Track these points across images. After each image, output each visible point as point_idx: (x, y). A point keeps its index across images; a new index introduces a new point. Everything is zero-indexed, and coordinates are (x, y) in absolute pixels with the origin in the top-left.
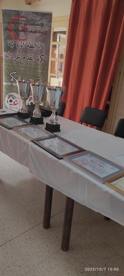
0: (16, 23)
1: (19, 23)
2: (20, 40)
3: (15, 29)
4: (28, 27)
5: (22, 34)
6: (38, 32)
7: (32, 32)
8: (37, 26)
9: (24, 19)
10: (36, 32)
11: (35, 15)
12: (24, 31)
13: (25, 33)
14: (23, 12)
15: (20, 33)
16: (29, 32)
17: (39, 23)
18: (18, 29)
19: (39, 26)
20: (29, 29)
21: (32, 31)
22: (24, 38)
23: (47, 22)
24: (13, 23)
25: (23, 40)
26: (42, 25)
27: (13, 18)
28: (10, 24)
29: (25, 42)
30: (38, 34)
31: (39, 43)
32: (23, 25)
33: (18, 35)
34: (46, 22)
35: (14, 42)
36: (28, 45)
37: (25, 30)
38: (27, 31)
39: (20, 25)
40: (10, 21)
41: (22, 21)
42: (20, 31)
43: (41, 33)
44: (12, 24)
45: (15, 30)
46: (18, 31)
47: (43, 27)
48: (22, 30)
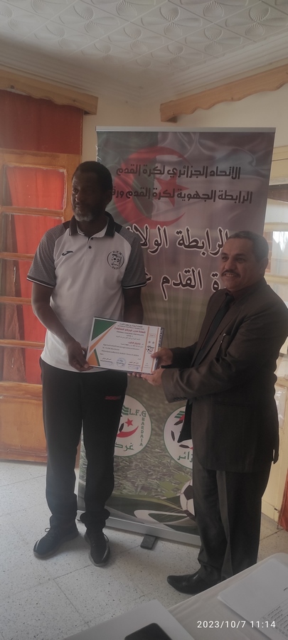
0: (145, 172)
1: (155, 169)
2: (154, 224)
3: (140, 191)
4: (183, 180)
5: (161, 205)
6: (221, 197)
7: (197, 196)
8: (216, 178)
9: (174, 158)
10: (210, 196)
11: (210, 143)
12: (171, 196)
13: (173, 203)
14: (170, 137)
15: (155, 201)
16: (186, 199)
17: (223, 166)
18: (148, 190)
19: (226, 175)
20: (186, 189)
21: (197, 194)
22: (170, 217)
23: (254, 164)
24: (132, 172)
25: (163, 224)
26: (236, 173)
27: (133, 156)
28: (123, 176)
29: (171, 231)
30: (220, 203)
31: (220, 231)
32: (166, 177)
33: (149, 208)
34: (250, 163)
36: (183, 239)
37: (172, 193)
38: (180, 196)
39: (157, 176)
40: (124, 168)
41: (164, 164)
43: (232, 199)
44: (131, 175)
45: (137, 194)
46: (147, 197)
47: (239, 178)
48: (164, 193)
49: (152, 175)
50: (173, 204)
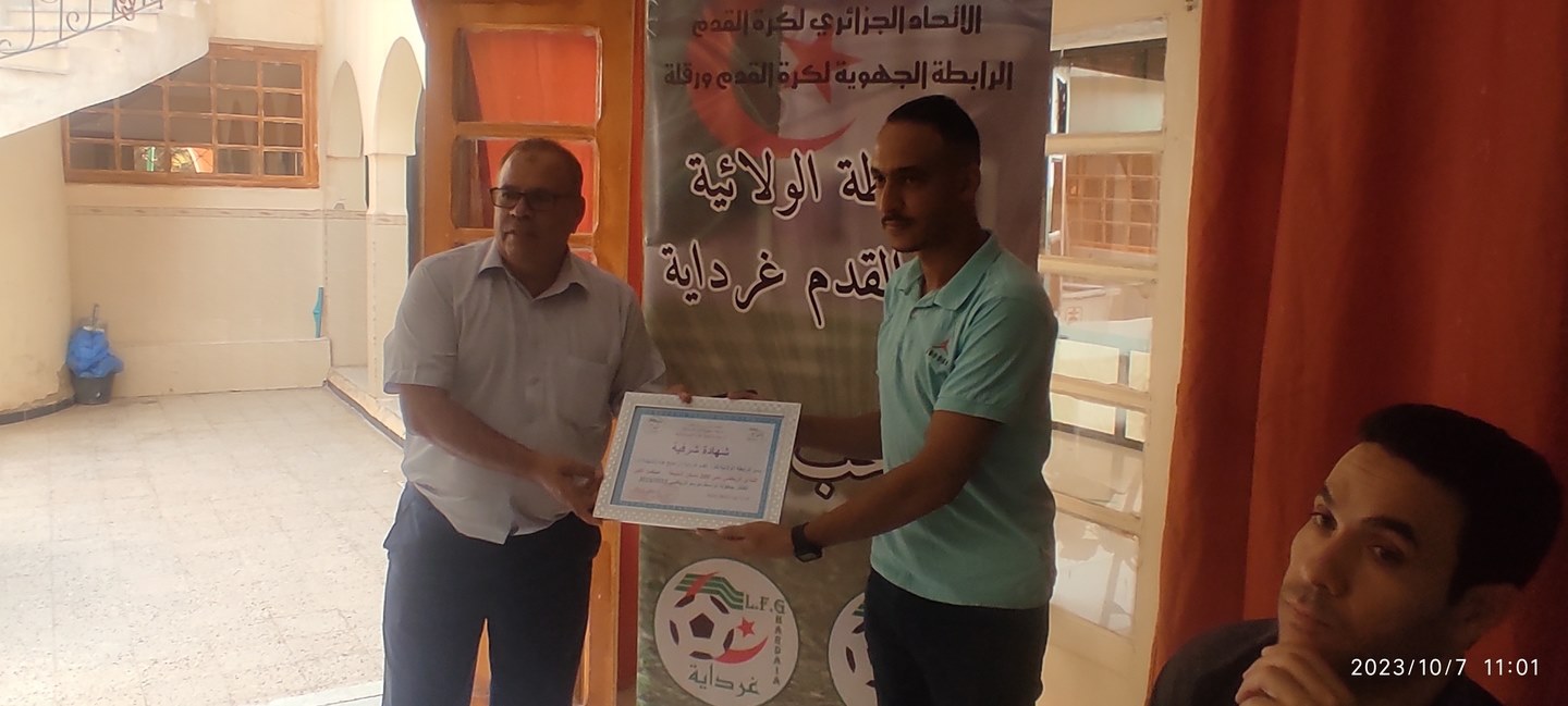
0: (758, 25)
1: (781, 18)
2: (783, 147)
3: (748, 72)
4: (847, 41)
5: (799, 102)
7: (882, 76)
8: (924, 32)
10: (914, 76)
12: (820, 79)
13: (827, 95)
15: (785, 93)
16: (858, 84)
17: (940, 5)
18: (769, 68)
19: (946, 25)
20: (856, 60)
21: (882, 72)
22: (822, 128)
24: (729, 27)
25: (805, 146)
26: (971, 20)
28: (706, 36)
29: (826, 161)
32: (806, 35)
33: (773, 110)
35: (735, 165)
36: (853, 180)
37: (825, 72)
38: (841, 77)
39: (787, 34)
40: (709, 19)
41: (801, 5)
42: (783, 78)
43: (965, 80)
44: (727, 34)
45: (742, 79)
46: (767, 84)
47: (978, 30)
48: (804, 72)
49: (774, 32)
50: (829, 100)
